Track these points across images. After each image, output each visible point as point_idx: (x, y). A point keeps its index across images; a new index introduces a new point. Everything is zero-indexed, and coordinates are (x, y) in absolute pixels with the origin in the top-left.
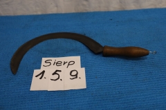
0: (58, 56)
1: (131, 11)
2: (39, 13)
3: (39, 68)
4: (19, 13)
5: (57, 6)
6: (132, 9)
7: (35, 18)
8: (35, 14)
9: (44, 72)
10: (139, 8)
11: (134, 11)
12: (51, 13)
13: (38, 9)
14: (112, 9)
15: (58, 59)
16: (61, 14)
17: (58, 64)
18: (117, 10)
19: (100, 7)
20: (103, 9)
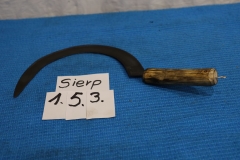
0: (79, 74)
1: (179, 9)
2: (53, 15)
3: (54, 90)
4: (25, 15)
5: (76, 5)
6: (181, 6)
7: (46, 22)
8: (46, 16)
9: (59, 95)
10: (191, 5)
11: (183, 9)
12: (68, 14)
13: (50, 9)
14: (153, 8)
15: (79, 78)
16: (83, 16)
17: (78, 84)
18: (161, 8)
19: (136, 5)
20: (140, 8)
